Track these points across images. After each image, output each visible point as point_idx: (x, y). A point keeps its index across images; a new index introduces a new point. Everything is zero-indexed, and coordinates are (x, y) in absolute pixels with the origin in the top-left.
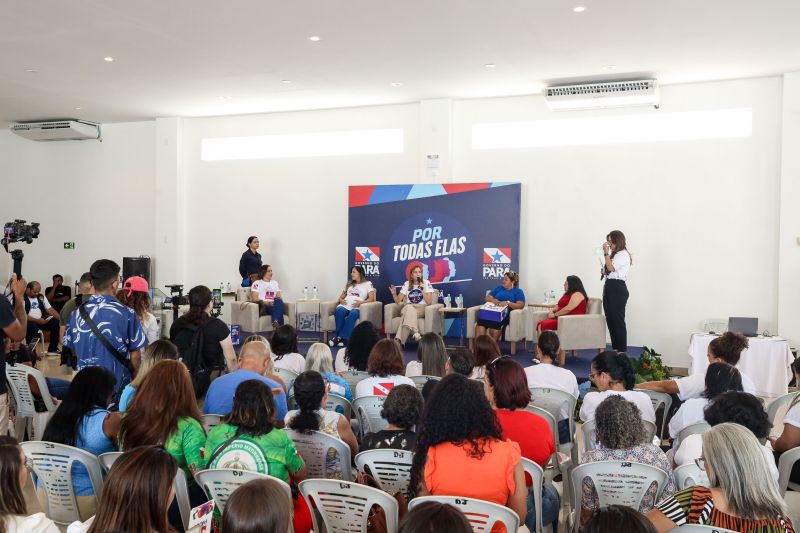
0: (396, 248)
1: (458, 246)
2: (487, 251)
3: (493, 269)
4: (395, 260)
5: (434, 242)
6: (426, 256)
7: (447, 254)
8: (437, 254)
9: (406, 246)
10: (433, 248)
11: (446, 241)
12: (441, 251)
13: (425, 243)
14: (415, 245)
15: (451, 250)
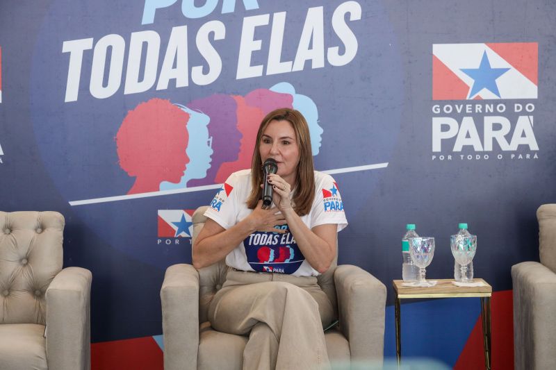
0: (75, 48)
1: (331, 39)
2: (441, 51)
3: (468, 123)
4: (72, 95)
5: (233, 23)
6: (200, 79)
7: (286, 67)
8: (246, 70)
9: (115, 40)
10: (228, 48)
11: (280, 18)
12: (259, 58)
13: (194, 26)
14: (153, 38)
15: (302, 54)
